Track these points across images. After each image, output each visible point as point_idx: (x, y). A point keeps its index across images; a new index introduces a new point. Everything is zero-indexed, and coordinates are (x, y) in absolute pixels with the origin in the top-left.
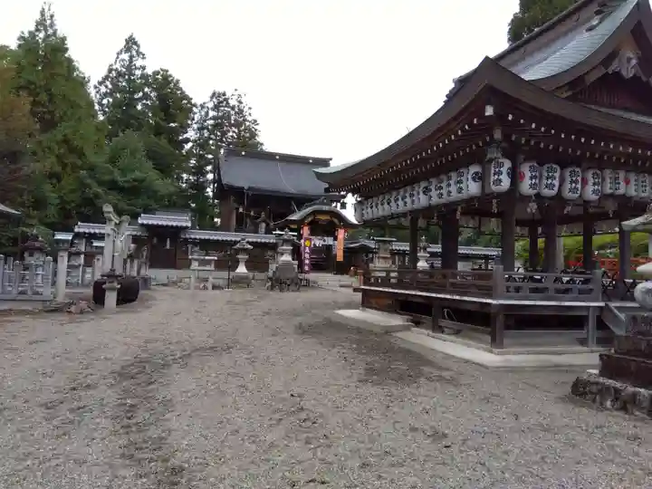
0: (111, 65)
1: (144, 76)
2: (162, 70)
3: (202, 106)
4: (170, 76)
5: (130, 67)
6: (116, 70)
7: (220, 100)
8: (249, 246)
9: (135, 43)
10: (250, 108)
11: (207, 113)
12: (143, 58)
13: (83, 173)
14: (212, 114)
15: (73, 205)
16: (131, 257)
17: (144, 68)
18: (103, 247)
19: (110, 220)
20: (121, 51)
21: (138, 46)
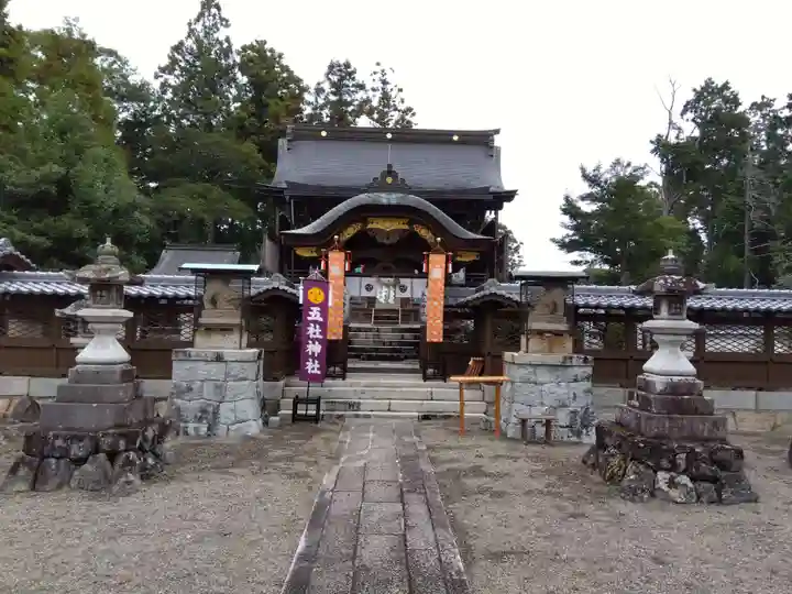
0: (181, 42)
2: (256, 42)
4: (270, 50)
9: (216, 6)
21: (219, 8)
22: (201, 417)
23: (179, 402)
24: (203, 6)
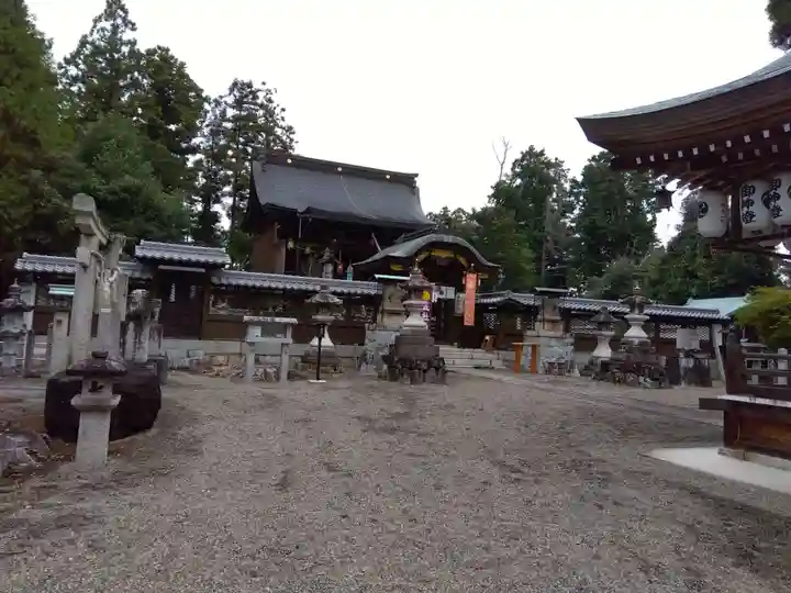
0: (85, 37)
1: (134, 54)
2: (159, 48)
3: (217, 103)
4: (172, 57)
5: (114, 42)
6: (92, 43)
7: (244, 92)
8: (336, 300)
9: (123, 8)
10: (283, 110)
11: (224, 112)
12: (133, 29)
13: (37, 173)
14: (230, 113)
15: (17, 227)
16: (136, 318)
17: (133, 43)
18: (71, 297)
19: (91, 235)
20: (100, 17)
21: (126, 12)
24: (109, 6)
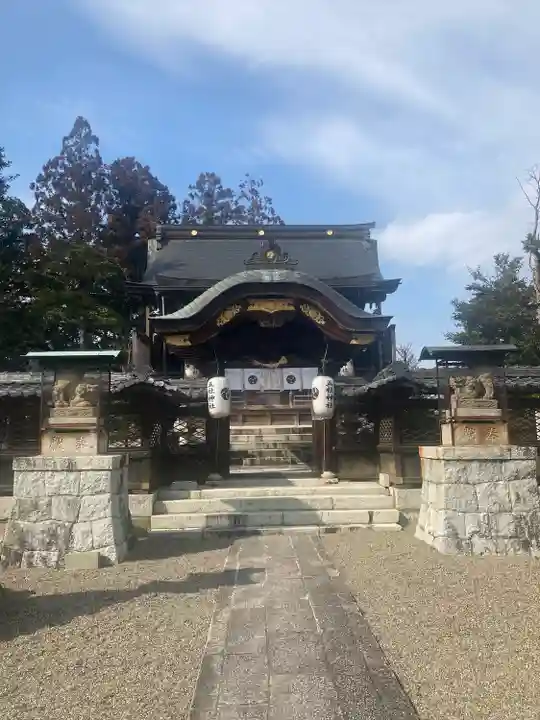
22: (49, 544)
23: (22, 524)
